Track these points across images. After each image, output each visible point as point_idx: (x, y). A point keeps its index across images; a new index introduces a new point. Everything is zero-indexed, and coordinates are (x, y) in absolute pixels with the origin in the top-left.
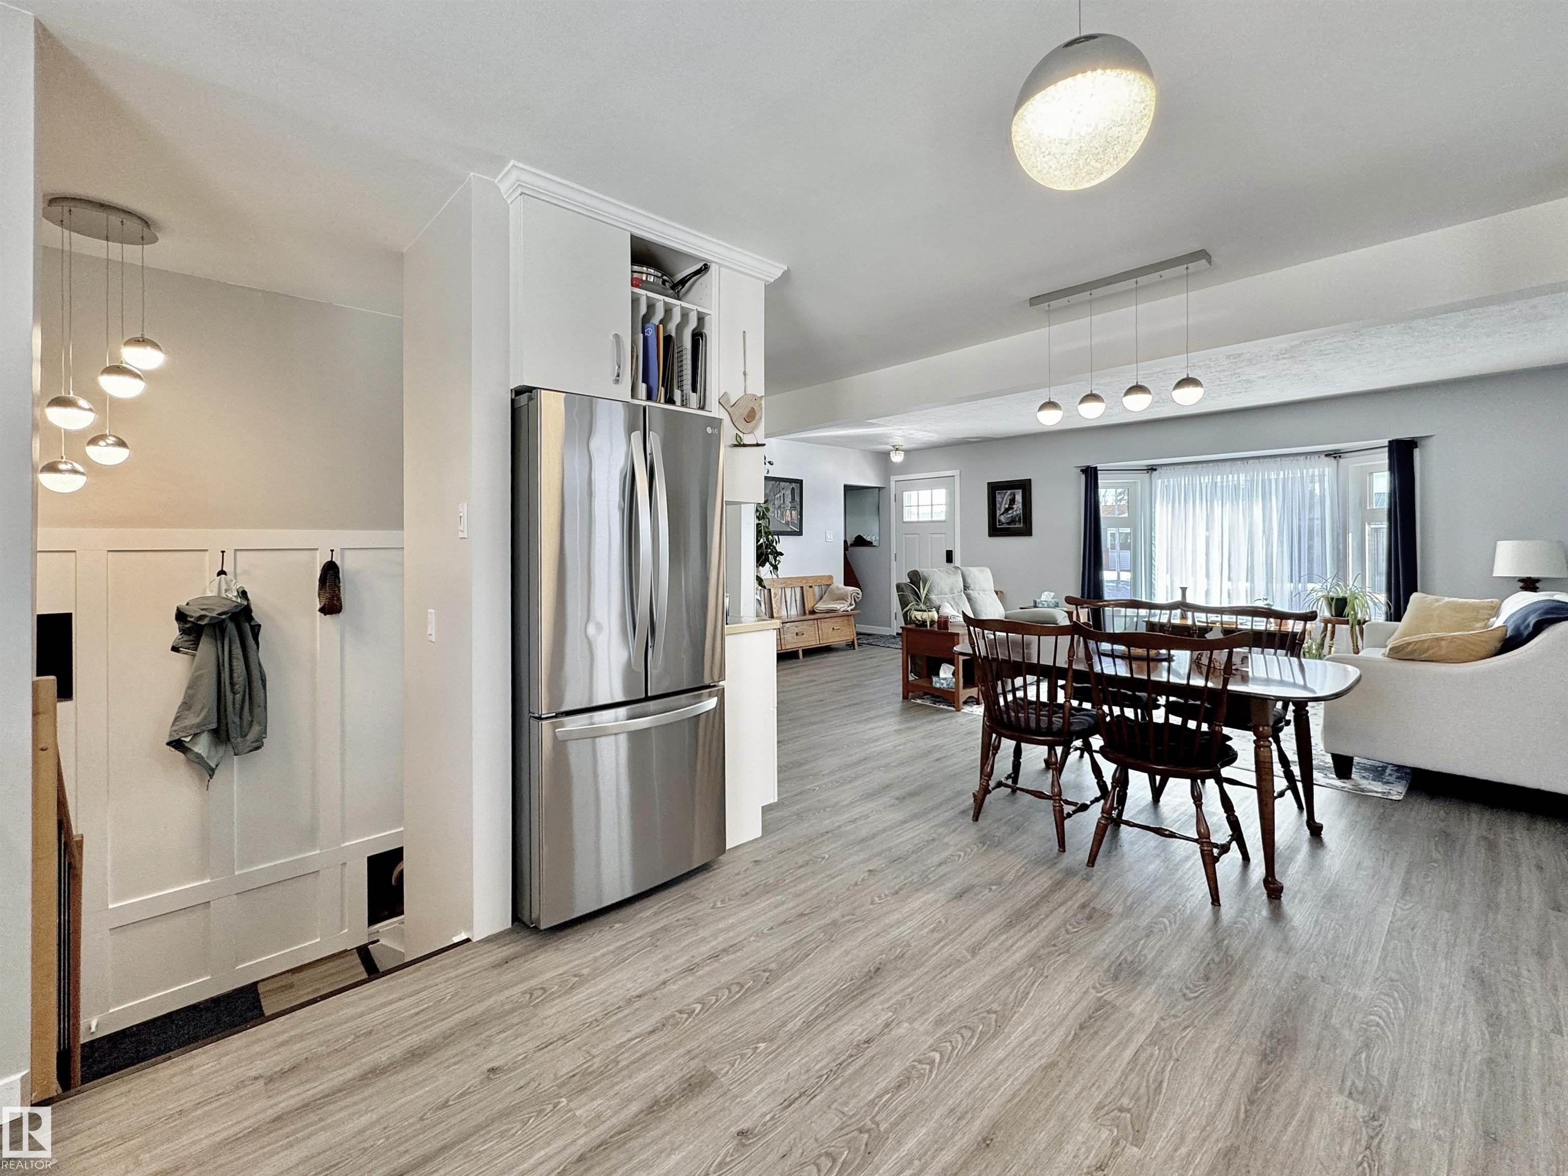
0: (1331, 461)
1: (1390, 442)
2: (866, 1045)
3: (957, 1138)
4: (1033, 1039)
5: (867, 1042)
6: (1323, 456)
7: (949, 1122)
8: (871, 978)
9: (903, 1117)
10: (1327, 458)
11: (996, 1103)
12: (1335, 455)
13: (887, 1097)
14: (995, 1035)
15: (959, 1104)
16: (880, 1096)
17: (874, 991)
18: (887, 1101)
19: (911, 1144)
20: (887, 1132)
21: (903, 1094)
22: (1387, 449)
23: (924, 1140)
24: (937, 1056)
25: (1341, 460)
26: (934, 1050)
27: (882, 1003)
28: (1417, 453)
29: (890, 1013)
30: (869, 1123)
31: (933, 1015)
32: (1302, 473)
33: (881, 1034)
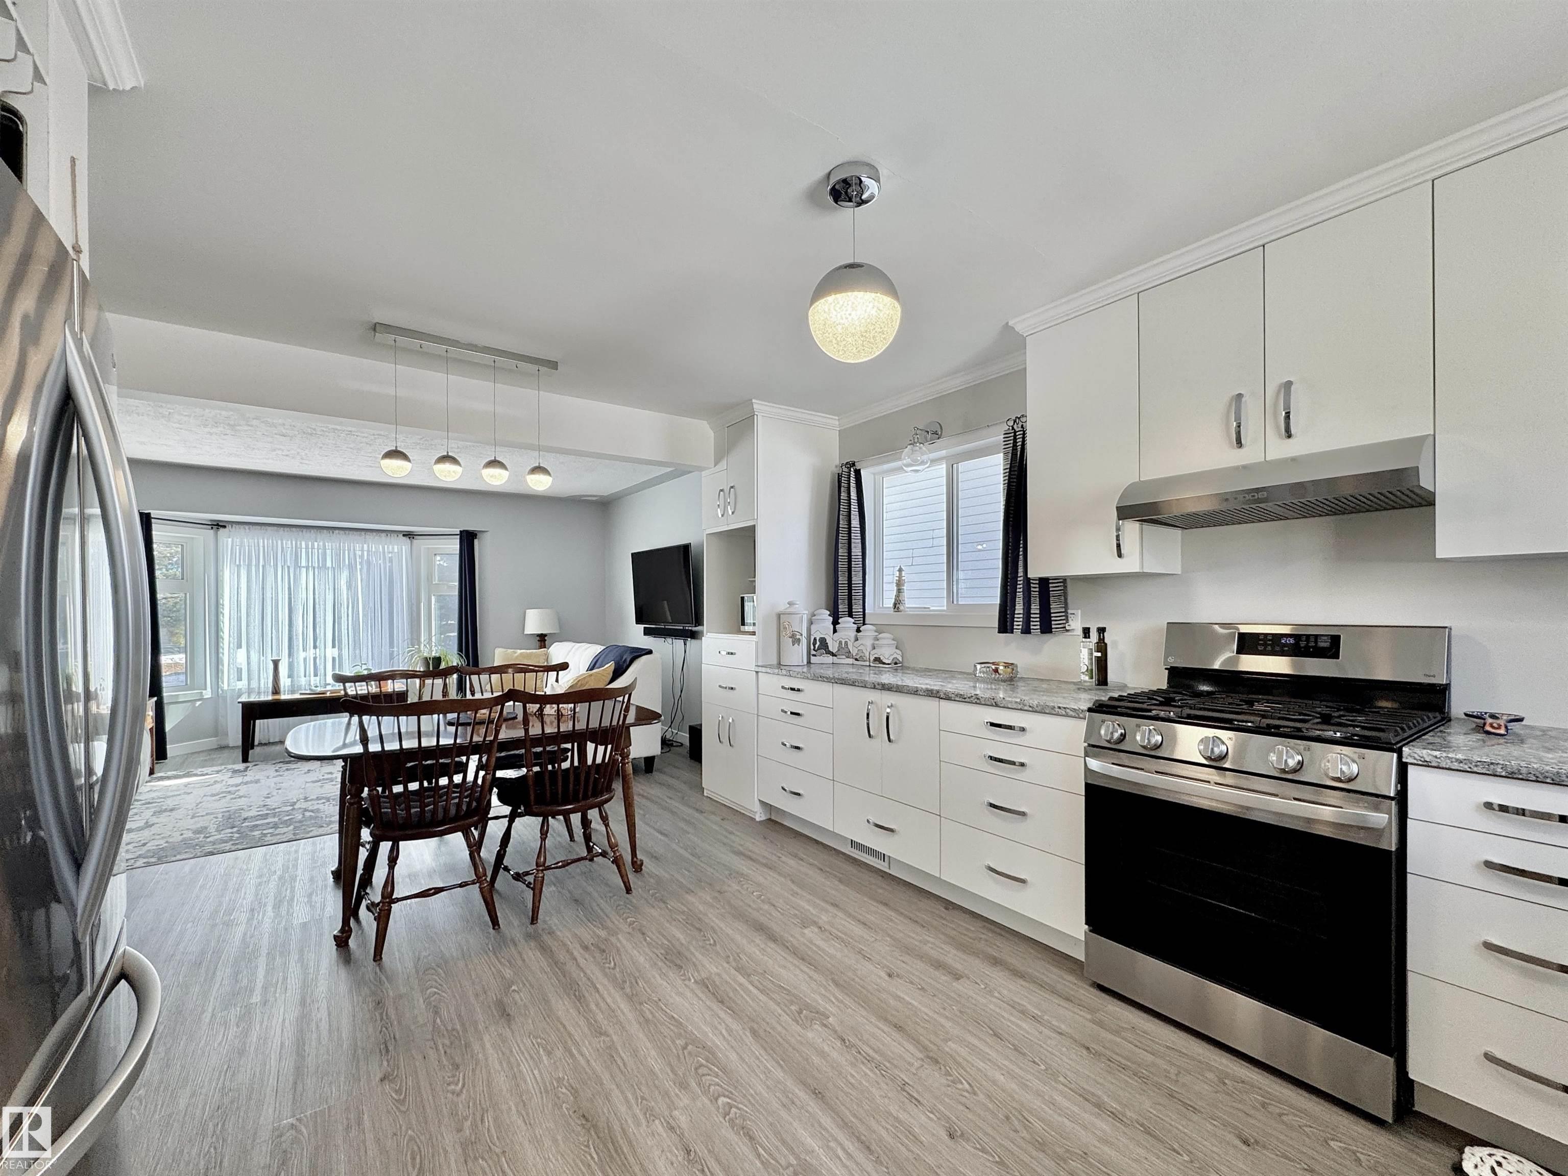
0: (406, 539)
1: (461, 532)
2: (692, 1154)
3: (809, 1109)
4: (724, 1032)
5: (688, 1152)
6: (401, 535)
7: (795, 1111)
8: (595, 1126)
9: (784, 1142)
10: (404, 538)
11: (782, 1075)
12: (409, 535)
13: (760, 1149)
14: (713, 1054)
15: (779, 1099)
16: (759, 1156)
17: (616, 1127)
18: (764, 1149)
19: (811, 1142)
20: (798, 1158)
21: (759, 1135)
22: (458, 537)
23: (810, 1132)
24: (722, 1100)
25: (415, 541)
26: (716, 1099)
27: (638, 1125)
28: (476, 542)
29: (657, 1122)
30: (787, 1171)
31: (674, 1090)
32: (383, 548)
33: (681, 1137)
